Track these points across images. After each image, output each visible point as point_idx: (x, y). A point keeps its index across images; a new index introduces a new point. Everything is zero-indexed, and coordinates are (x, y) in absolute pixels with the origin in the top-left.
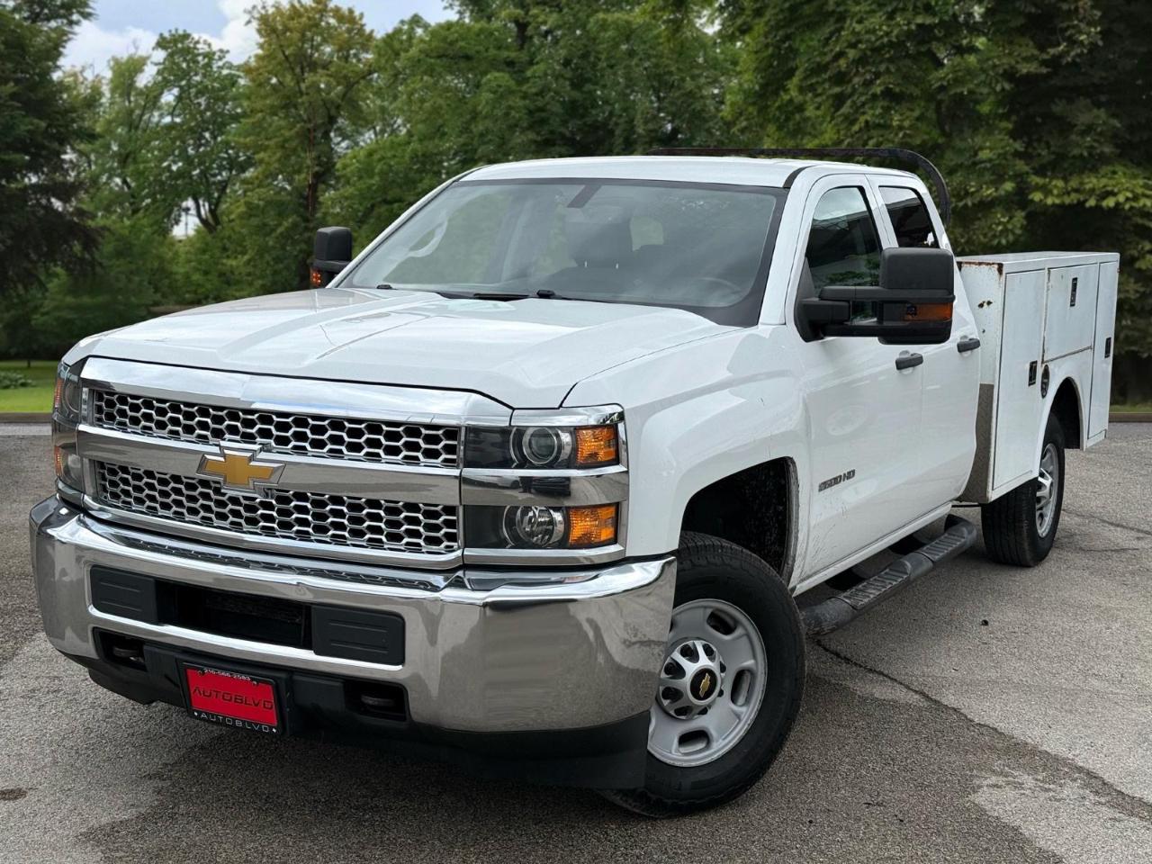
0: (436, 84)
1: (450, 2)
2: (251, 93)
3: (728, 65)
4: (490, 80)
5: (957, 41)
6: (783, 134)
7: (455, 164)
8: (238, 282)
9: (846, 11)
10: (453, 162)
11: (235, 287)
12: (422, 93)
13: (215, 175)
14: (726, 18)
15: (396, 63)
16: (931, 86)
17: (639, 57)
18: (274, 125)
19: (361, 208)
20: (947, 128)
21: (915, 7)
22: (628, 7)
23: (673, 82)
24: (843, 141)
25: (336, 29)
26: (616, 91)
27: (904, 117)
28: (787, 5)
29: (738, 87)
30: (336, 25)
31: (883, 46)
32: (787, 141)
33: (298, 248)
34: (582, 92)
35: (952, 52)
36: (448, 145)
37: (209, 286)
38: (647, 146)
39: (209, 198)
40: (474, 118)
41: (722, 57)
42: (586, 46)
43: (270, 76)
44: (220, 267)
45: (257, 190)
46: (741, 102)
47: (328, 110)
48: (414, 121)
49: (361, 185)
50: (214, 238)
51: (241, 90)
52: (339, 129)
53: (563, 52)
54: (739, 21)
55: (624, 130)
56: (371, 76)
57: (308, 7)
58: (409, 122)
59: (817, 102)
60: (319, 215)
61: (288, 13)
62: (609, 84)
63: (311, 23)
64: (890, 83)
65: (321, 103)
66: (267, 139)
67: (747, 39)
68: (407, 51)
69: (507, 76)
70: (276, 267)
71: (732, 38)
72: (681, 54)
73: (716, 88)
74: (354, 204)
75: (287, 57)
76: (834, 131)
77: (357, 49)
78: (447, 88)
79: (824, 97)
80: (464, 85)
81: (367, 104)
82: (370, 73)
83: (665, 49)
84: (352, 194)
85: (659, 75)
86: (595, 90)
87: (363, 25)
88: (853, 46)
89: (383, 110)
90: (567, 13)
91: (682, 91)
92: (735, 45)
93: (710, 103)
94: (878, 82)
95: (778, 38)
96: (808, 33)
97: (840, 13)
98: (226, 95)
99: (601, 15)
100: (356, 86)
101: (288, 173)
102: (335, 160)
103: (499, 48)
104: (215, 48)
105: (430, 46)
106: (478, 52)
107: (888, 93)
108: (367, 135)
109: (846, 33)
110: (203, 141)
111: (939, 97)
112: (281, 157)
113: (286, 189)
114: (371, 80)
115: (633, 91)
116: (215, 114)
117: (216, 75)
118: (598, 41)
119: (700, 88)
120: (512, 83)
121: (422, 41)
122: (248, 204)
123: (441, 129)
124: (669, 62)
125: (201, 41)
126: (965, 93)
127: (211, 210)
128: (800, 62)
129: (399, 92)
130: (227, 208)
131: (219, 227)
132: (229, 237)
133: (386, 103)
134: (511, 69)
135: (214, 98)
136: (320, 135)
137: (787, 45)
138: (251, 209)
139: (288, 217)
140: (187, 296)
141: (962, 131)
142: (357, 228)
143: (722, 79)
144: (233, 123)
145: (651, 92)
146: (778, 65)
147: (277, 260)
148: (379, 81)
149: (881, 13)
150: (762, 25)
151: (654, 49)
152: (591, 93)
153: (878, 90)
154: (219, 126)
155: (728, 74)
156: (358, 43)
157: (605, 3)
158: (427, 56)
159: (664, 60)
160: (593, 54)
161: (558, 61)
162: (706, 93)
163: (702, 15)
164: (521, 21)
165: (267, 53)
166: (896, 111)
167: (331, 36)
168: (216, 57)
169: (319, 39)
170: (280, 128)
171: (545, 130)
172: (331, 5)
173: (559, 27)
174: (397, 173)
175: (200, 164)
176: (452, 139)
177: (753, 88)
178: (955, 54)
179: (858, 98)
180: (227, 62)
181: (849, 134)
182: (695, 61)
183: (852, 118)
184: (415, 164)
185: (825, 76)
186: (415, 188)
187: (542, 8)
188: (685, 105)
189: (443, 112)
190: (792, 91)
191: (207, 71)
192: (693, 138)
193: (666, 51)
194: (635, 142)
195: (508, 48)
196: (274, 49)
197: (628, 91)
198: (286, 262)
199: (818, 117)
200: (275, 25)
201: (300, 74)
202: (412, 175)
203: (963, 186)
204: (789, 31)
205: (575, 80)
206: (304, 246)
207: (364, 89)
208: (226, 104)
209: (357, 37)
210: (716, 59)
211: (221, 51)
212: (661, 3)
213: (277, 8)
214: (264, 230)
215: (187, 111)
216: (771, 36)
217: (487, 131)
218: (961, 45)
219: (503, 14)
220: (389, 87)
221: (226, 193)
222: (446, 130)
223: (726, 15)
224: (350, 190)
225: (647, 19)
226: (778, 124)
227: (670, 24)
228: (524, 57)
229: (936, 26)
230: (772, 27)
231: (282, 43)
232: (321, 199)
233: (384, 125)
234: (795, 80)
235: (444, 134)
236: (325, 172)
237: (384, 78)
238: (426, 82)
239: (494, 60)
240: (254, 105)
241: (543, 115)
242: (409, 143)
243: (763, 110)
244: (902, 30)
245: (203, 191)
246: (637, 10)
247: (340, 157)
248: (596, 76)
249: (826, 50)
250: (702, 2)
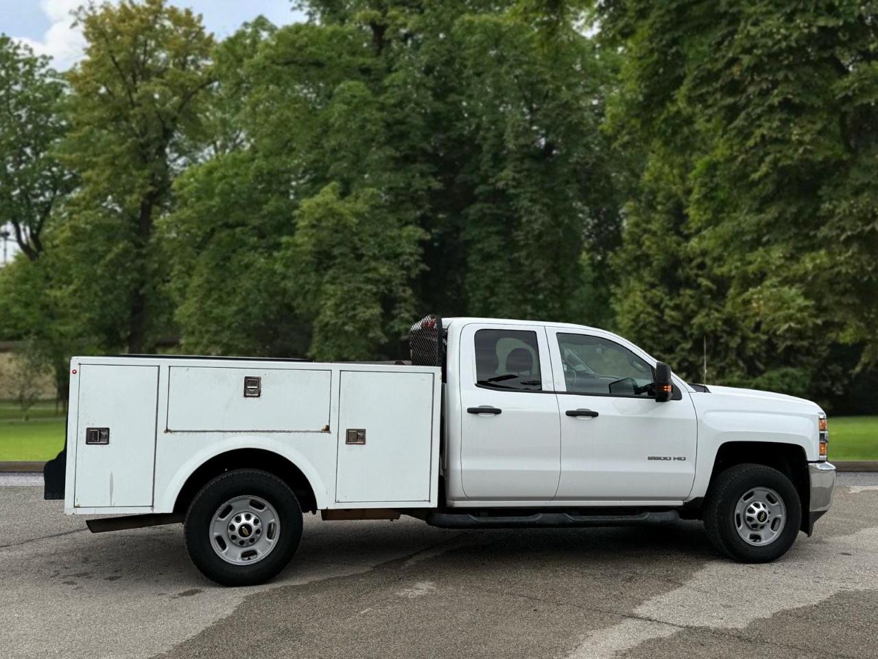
0: (283, 93)
1: (299, 2)
2: (78, 104)
3: (609, 73)
4: (343, 90)
5: (863, 46)
6: (669, 150)
7: (304, 184)
8: (63, 316)
9: (740, 12)
10: (302, 182)
11: (59, 321)
12: (267, 104)
13: (37, 196)
14: (606, 20)
15: (239, 70)
16: (834, 96)
17: (509, 63)
18: (103, 140)
19: (200, 233)
20: (852, 143)
21: (817, 8)
22: (497, 8)
23: (547, 92)
24: (736, 157)
25: (171, 32)
26: (483, 102)
27: (804, 130)
28: (674, 5)
29: (619, 97)
30: (172, 27)
31: (781, 52)
32: (675, 157)
33: (130, 277)
34: (446, 103)
35: (858, 58)
36: (296, 162)
37: (30, 320)
38: (518, 163)
39: (30, 221)
40: (325, 132)
41: (601, 64)
42: (449, 51)
43: (99, 85)
44: (42, 298)
45: (84, 212)
46: (623, 114)
47: (163, 123)
48: (258, 136)
49: (199, 206)
50: (35, 266)
51: (66, 101)
52: (175, 144)
53: (425, 59)
54: (621, 24)
55: (493, 145)
56: (211, 85)
57: (141, 8)
58: (253, 136)
59: (707, 115)
60: (152, 240)
61: (118, 14)
62: (476, 93)
63: (144, 25)
64: (788, 93)
65: (156, 115)
66: (95, 155)
67: (630, 43)
68: (251, 57)
69: (362, 85)
70: (105, 299)
71: (613, 43)
72: (555, 61)
73: (595, 98)
74: (191, 228)
75: (117, 64)
76: (727, 146)
77: (195, 55)
78: (295, 99)
79: (716, 109)
80: (314, 95)
81: (206, 117)
82: (210, 81)
83: (538, 54)
84: (189, 216)
85: (532, 84)
86: (461, 101)
87: (201, 28)
88: (748, 51)
89: (224, 123)
90: (429, 14)
91: (557, 102)
92: (616, 51)
93: (589, 118)
94: (776, 92)
95: (664, 42)
96: (697, 37)
97: (734, 15)
98: (49, 106)
99: (467, 17)
100: (194, 96)
101: (118, 193)
102: (171, 179)
103: (353, 54)
104: (37, 54)
105: (276, 50)
106: (330, 58)
107: (786, 104)
108: (206, 151)
109: (740, 36)
110: (24, 158)
111: (844, 109)
112: (110, 175)
113: (116, 211)
114: (211, 89)
115: (502, 102)
116: (37, 127)
117: (38, 84)
118: (463, 46)
119: (577, 99)
120: (368, 93)
121: (267, 45)
122: (74, 229)
123: (289, 144)
124: (542, 69)
125: (22, 46)
126: (873, 104)
127: (32, 235)
128: (689, 69)
129: (242, 103)
130: (51, 233)
131: (42, 253)
132: (53, 265)
133: (227, 116)
134: (367, 78)
135: (36, 111)
136: (154, 151)
137: (674, 50)
138: (77, 234)
139: (118, 242)
140: (6, 331)
141: (869, 147)
142: (195, 254)
143: (602, 88)
144: (57, 137)
145: (522, 104)
146: (664, 73)
147: (107, 290)
148: (220, 90)
149: (779, 15)
150: (647, 27)
151: (526, 55)
152: (456, 104)
153: (776, 101)
154: (42, 142)
155: (609, 83)
156: (197, 49)
157: (471, 4)
158: (273, 62)
159: (537, 67)
160: (458, 60)
161: (419, 68)
162: (584, 105)
163: (580, 17)
164: (378, 23)
165: (96, 59)
166: (795, 124)
167: (166, 40)
168: (38, 64)
169: (153, 43)
170: (109, 143)
171: (404, 146)
172: (167, 6)
173: (420, 30)
174: (239, 194)
175: (20, 183)
176: (301, 155)
177: (636, 99)
178: (861, 61)
179: (753, 110)
180: (51, 70)
181: (743, 150)
182: (572, 68)
183: (746, 131)
184: (260, 183)
185: (717, 85)
186: (260, 210)
187: (401, 9)
188: (561, 118)
189: (291, 124)
190: (680, 102)
191: (28, 79)
192: (569, 154)
193: (540, 58)
194: (505, 158)
195: (363, 54)
196: (103, 56)
197: (497, 102)
198: (116, 292)
199: (708, 130)
200: (104, 27)
201: (132, 82)
202: (256, 195)
203: (870, 208)
204: (677, 34)
205: (438, 90)
206: (136, 275)
207: (204, 100)
208: (49, 116)
209: (195, 41)
210: (595, 65)
211: (44, 57)
212: (534, 3)
213: (107, 9)
214: (91, 256)
215: (6, 124)
216: (656, 40)
217: (340, 146)
218: (868, 50)
219: (358, 16)
220: (232, 97)
221: (49, 216)
222: (294, 145)
223: (606, 16)
224: (187, 212)
225: (518, 21)
226: (663, 138)
227: (544, 27)
228: (381, 63)
229: (840, 28)
230: (657, 30)
231: (112, 48)
232: (155, 223)
233: (225, 139)
234: (683, 89)
235: (293, 150)
236: (159, 193)
237: (226, 87)
238: (273, 91)
239: (348, 67)
240: (80, 117)
241: (403, 128)
242: (253, 160)
243: (648, 123)
244: (802, 33)
245: (24, 214)
246: (507, 11)
247: (176, 176)
248: (461, 85)
249: (718, 55)
250: (580, 2)
